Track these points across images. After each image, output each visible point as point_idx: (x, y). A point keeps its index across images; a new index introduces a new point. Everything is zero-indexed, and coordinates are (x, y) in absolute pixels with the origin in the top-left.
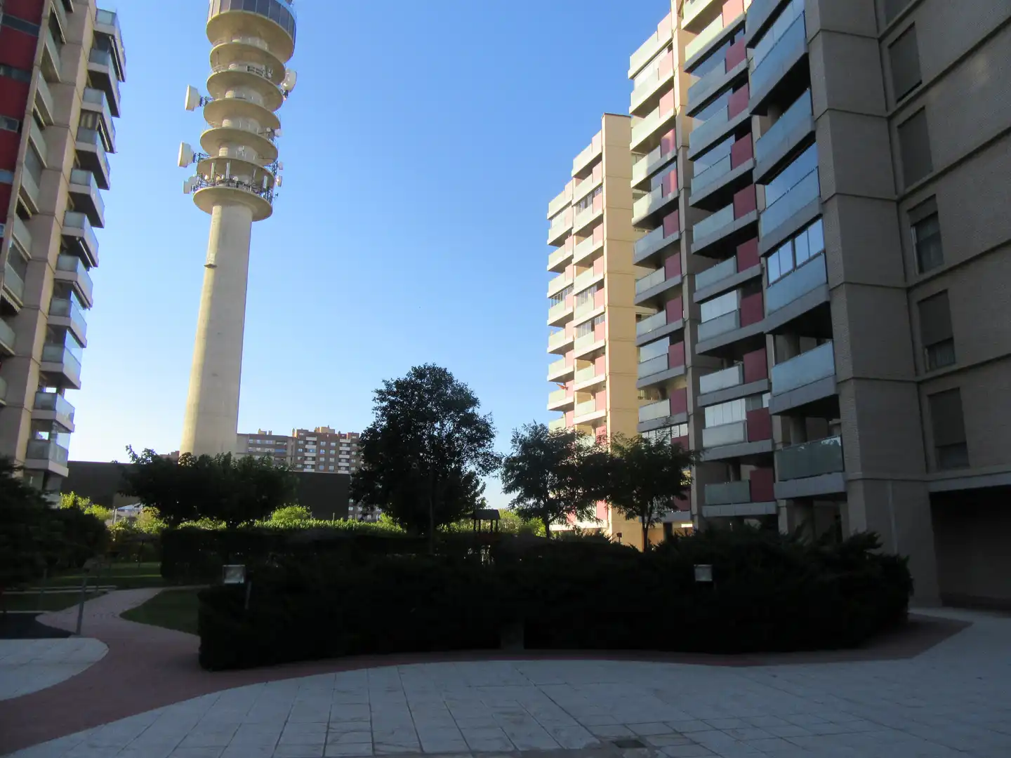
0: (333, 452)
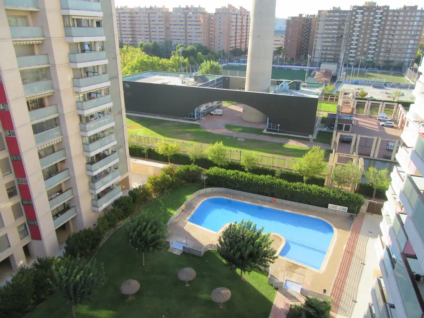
0: (371, 18)
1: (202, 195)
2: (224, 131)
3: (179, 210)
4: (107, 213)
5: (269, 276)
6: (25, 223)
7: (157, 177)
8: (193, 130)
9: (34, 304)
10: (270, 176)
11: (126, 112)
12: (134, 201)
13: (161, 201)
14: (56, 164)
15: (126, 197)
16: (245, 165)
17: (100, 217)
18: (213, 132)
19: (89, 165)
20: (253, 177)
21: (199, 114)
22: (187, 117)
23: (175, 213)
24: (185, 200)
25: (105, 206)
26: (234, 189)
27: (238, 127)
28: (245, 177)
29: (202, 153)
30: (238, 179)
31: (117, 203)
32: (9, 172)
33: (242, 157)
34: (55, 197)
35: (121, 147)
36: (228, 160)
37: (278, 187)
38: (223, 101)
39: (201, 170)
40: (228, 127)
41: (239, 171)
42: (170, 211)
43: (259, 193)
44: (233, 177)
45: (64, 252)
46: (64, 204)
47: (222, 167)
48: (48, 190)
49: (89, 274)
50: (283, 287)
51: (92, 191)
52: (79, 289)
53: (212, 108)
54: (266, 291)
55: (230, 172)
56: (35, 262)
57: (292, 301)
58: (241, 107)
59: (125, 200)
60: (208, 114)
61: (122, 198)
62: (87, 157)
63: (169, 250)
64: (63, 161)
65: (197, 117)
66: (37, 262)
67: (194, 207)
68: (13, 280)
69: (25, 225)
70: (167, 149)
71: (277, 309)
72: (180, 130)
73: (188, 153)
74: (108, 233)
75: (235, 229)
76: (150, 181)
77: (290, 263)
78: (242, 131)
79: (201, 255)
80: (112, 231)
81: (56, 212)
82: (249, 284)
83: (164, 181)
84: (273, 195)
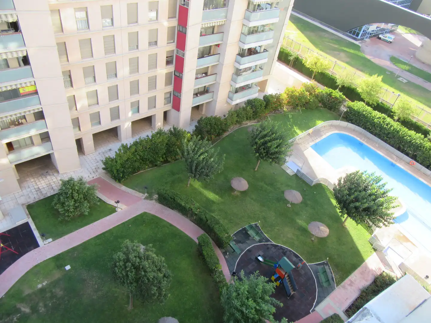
1: (334, 126)
2: (386, 63)
3: (305, 133)
4: (238, 109)
5: (372, 236)
6: (171, 92)
7: (296, 90)
8: (352, 51)
9: (162, 162)
10: (423, 136)
11: (292, 10)
12: (266, 107)
13: (290, 116)
14: (211, 46)
15: (260, 99)
16: (396, 111)
17: (231, 110)
18: (373, 60)
19: (239, 57)
20: (400, 129)
21: (365, 33)
22: (350, 33)
23: (300, 134)
24: (315, 125)
25: (238, 101)
26: (371, 133)
27: (405, 64)
28: (391, 126)
29: (353, 81)
30: (382, 124)
31: (250, 103)
32: (172, 41)
33: (397, 102)
34: (201, 78)
35: (273, 47)
36: (378, 99)
37: (426, 151)
38: (400, 25)
39: (344, 100)
40: (394, 60)
41: (386, 117)
42: (296, 130)
43: (399, 149)
44: (378, 121)
45: (193, 129)
46: (205, 87)
47: (368, 104)
48: (197, 69)
49: (210, 158)
50: (383, 251)
51: (233, 83)
52: (199, 168)
53: (383, 31)
54: (363, 247)
55: (377, 114)
56: (171, 128)
57: (386, 269)
58: (420, 40)
59: (258, 103)
60: (376, 36)
61: (255, 100)
62: (240, 48)
63: (283, 167)
64: (218, 45)
65: (361, 37)
66: (172, 129)
67: (322, 136)
68: (152, 136)
69: (171, 94)
70: (316, 63)
71: (366, 267)
72: (336, 46)
73: (337, 77)
74: (233, 127)
75: (360, 177)
76: (287, 92)
77: (401, 233)
78: (408, 71)
79: (312, 184)
80: (237, 127)
81: (197, 92)
82: (348, 232)
83: (301, 97)
84: (414, 157)
